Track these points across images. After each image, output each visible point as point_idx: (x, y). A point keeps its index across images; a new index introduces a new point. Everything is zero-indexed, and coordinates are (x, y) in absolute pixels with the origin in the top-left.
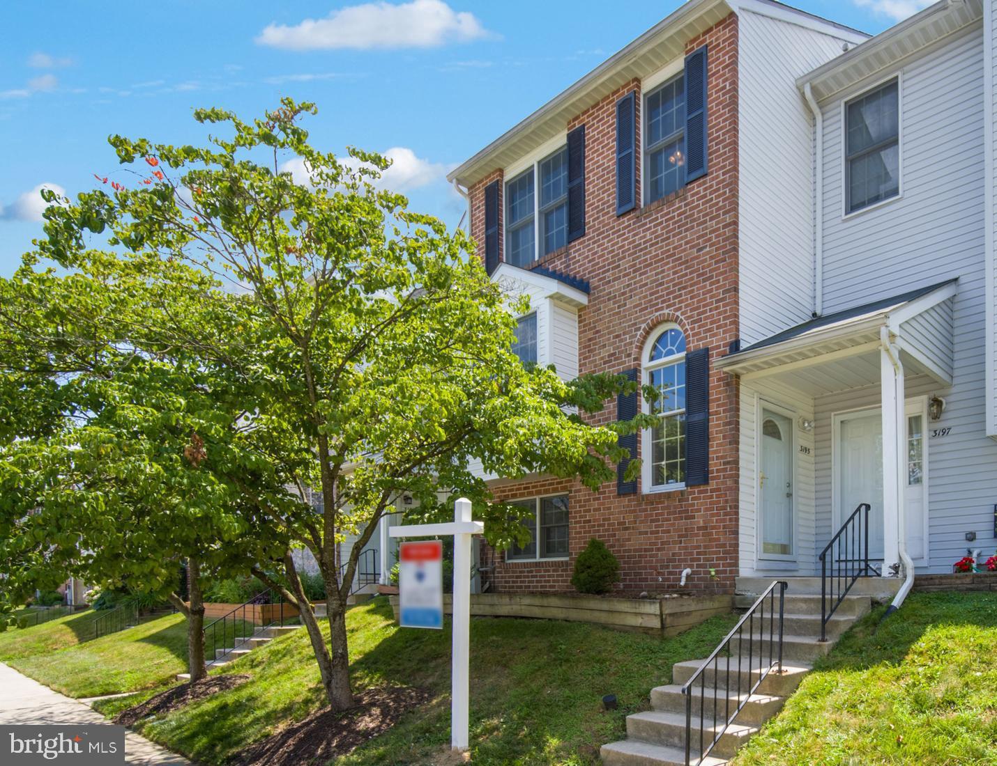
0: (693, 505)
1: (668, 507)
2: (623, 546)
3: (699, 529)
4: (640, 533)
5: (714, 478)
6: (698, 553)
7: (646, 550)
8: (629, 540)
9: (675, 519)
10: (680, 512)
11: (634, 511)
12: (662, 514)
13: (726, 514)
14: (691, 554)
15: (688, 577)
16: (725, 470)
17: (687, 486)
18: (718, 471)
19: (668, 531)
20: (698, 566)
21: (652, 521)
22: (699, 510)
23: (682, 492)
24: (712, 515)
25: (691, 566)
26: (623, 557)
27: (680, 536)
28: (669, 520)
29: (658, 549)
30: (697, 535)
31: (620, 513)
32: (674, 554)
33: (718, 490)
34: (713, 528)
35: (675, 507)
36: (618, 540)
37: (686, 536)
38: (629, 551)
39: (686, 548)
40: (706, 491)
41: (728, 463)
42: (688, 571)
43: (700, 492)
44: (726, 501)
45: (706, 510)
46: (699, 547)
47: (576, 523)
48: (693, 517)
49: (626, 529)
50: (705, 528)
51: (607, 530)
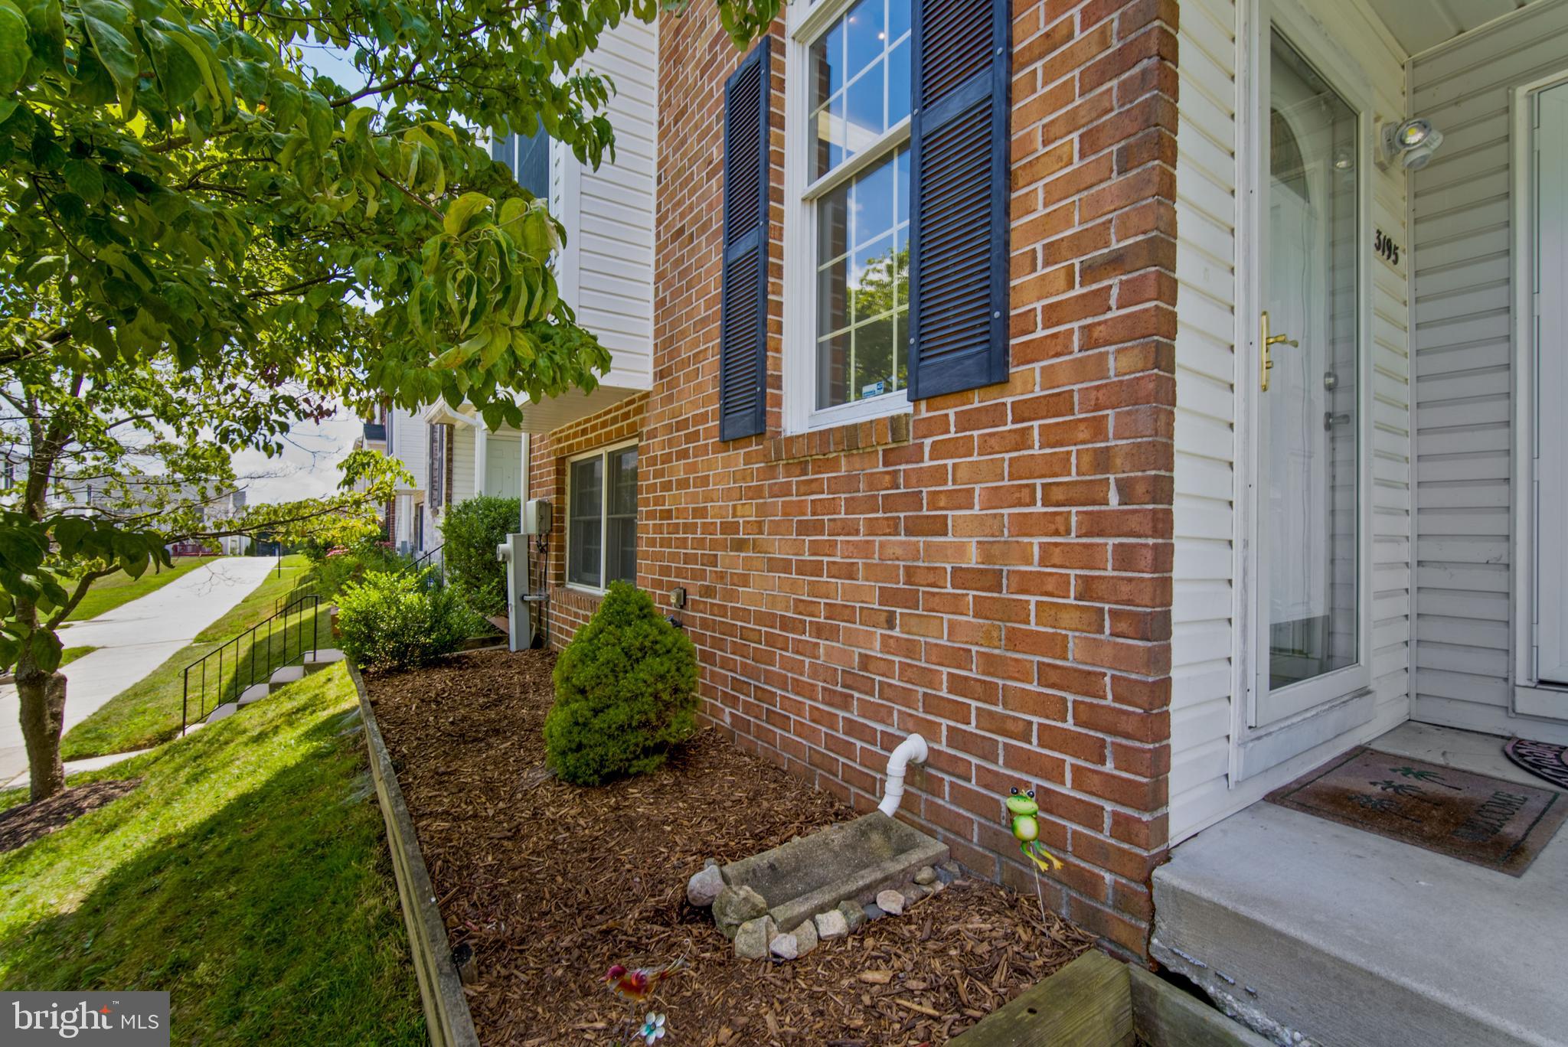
0: (939, 475)
1: (850, 482)
2: (731, 595)
3: (962, 577)
4: (774, 565)
5: (1032, 352)
6: (958, 684)
7: (786, 624)
8: (744, 580)
9: (873, 528)
10: (889, 503)
11: (758, 492)
12: (831, 507)
13: (1096, 525)
14: (928, 678)
15: (913, 769)
16: (1097, 302)
17: (914, 398)
18: (1054, 312)
19: (850, 572)
20: (957, 738)
21: (804, 528)
22: (963, 499)
23: (895, 424)
24: (1024, 527)
25: (929, 731)
26: (730, 630)
27: (886, 596)
28: (851, 529)
29: (819, 630)
30: (955, 605)
31: (727, 494)
32: (866, 661)
33: (1058, 403)
34: (1027, 583)
35: (873, 481)
36: (721, 576)
37: (909, 600)
38: (743, 614)
39: (909, 649)
40: (995, 415)
41: (1116, 262)
42: (914, 746)
43: (966, 421)
44: (1103, 461)
45: (996, 498)
46: (961, 657)
47: (651, 515)
48: (939, 527)
49: (740, 545)
50: (991, 580)
51: (700, 543)
